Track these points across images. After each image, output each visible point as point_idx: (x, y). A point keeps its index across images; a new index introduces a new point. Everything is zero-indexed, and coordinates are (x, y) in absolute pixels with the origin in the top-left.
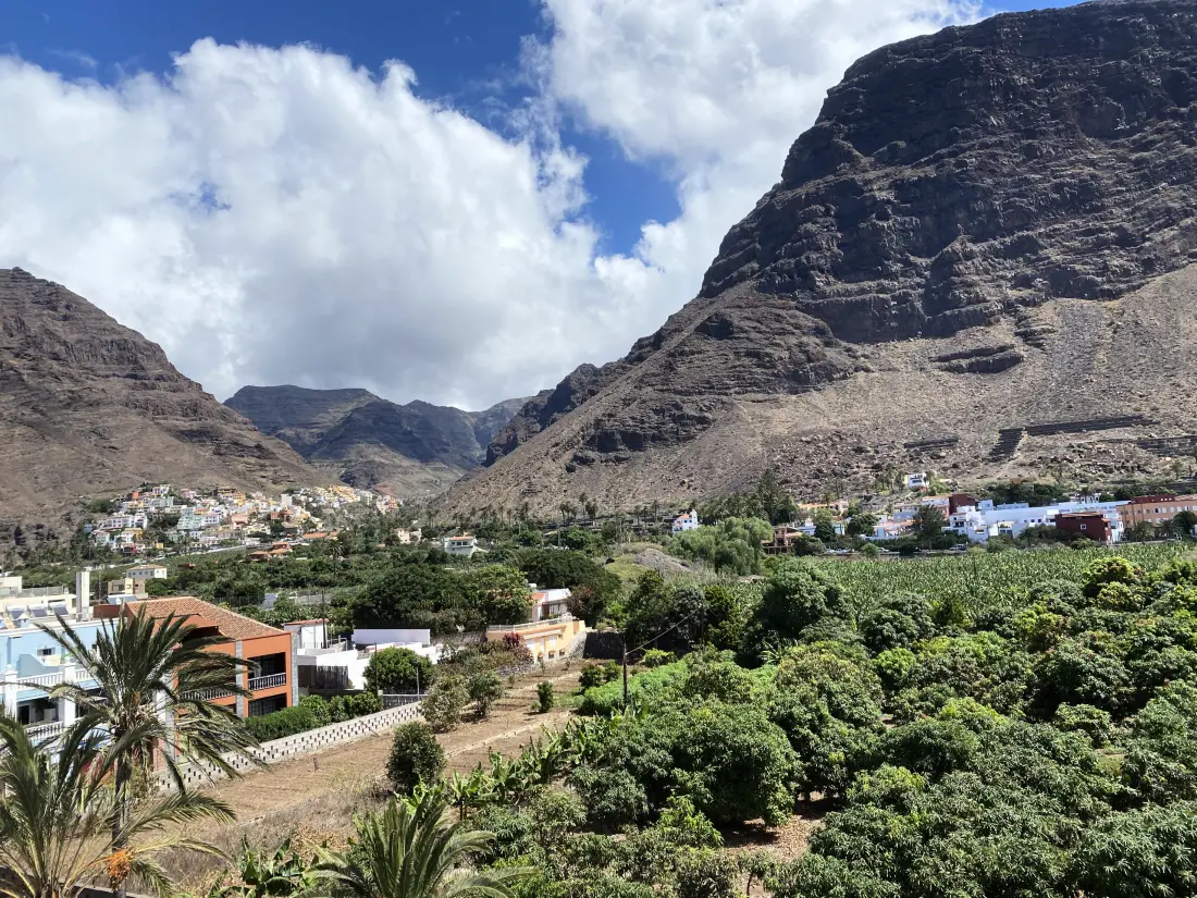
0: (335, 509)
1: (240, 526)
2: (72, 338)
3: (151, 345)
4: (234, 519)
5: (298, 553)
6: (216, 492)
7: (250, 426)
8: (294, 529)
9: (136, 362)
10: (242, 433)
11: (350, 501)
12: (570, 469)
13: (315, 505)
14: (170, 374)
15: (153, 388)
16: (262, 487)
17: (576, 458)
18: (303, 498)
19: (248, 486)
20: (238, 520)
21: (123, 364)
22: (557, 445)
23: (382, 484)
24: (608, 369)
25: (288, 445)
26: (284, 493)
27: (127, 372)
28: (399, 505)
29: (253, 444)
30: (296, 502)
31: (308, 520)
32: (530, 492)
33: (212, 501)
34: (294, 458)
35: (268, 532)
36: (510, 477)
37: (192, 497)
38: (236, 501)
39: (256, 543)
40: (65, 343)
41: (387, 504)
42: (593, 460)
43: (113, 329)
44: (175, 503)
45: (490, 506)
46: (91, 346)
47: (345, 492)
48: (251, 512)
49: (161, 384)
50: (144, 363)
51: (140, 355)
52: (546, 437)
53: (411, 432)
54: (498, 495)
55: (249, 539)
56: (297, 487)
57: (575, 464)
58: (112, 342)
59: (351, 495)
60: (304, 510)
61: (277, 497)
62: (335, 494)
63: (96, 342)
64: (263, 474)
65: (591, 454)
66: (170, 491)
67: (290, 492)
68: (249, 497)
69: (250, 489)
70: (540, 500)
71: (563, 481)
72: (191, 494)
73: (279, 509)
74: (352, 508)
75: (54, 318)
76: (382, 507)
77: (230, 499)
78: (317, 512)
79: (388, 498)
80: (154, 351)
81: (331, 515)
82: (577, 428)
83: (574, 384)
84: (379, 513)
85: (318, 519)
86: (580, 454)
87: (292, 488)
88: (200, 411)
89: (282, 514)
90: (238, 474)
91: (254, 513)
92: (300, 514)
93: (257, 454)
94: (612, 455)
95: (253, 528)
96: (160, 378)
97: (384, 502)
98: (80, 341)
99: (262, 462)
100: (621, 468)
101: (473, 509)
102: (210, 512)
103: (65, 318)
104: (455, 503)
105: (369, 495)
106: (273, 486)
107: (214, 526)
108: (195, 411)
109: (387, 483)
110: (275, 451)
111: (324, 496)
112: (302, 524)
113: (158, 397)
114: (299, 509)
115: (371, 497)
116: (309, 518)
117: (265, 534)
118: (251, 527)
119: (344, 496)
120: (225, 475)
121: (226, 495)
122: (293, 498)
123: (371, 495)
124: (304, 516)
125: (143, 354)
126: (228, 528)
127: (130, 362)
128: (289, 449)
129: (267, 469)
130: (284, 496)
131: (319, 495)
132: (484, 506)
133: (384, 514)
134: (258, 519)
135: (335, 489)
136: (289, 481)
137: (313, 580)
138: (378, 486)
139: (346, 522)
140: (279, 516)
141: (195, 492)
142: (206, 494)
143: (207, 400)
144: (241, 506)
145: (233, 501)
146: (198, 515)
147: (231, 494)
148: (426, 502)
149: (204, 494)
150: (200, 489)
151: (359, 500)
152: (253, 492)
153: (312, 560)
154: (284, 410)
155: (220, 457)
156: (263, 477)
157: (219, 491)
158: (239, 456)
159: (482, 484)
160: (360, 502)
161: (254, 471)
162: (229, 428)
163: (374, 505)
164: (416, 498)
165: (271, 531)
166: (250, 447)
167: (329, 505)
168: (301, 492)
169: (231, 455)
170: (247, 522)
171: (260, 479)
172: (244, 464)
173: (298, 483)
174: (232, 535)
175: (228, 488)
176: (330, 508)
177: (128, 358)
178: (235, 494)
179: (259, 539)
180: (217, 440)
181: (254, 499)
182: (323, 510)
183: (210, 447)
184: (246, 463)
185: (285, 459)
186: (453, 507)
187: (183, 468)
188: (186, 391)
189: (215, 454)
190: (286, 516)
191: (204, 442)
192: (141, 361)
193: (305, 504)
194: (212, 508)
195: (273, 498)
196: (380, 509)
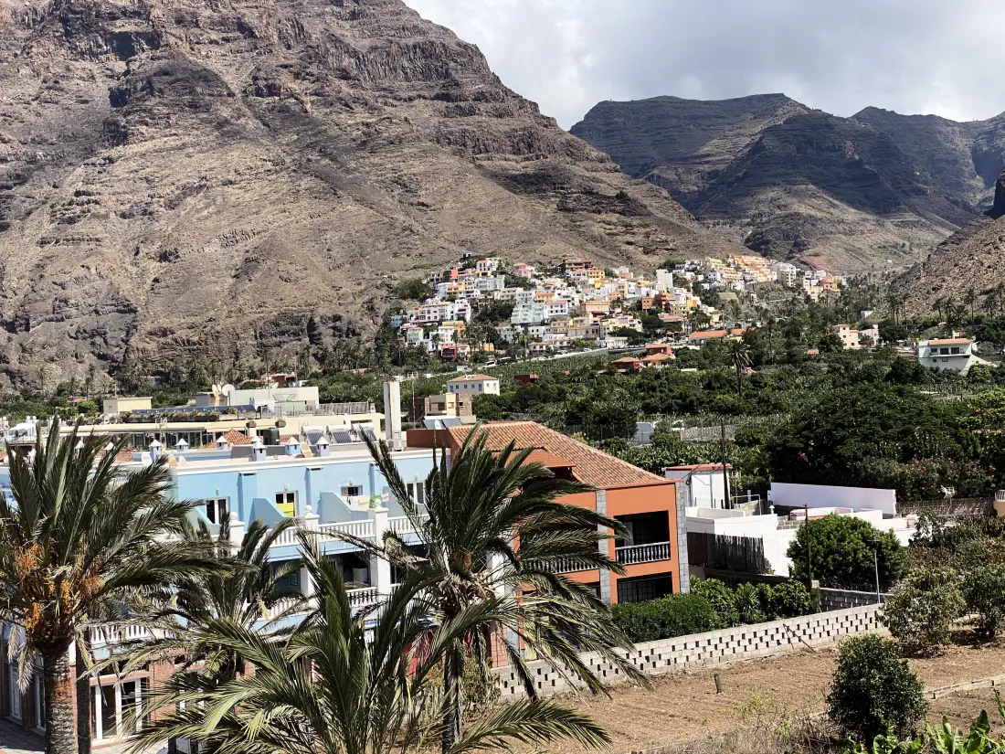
0: (737, 293)
1: (598, 319)
2: (363, 44)
3: (466, 46)
4: (589, 309)
5: (684, 361)
6: (563, 267)
7: (608, 165)
8: (677, 325)
9: (447, 75)
10: (598, 175)
11: (762, 279)
13: (706, 286)
14: (494, 90)
15: (471, 112)
16: (629, 261)
18: (689, 276)
20: (596, 309)
21: (430, 79)
23: (811, 251)
25: (665, 193)
26: (660, 267)
27: (437, 91)
28: (840, 286)
29: (613, 193)
30: (679, 282)
31: (697, 310)
33: (558, 281)
34: (675, 214)
35: (639, 328)
37: (529, 275)
38: (591, 281)
39: (622, 345)
40: (355, 54)
41: (820, 284)
43: (415, 27)
44: (507, 284)
46: (388, 55)
47: (753, 265)
48: (615, 298)
49: (483, 106)
50: (456, 76)
51: (452, 64)
53: (859, 164)
55: (612, 339)
56: (679, 258)
58: (415, 47)
59: (763, 270)
60: (690, 295)
61: (651, 274)
63: (394, 48)
64: (628, 238)
66: (500, 266)
67: (670, 266)
68: (609, 274)
69: (611, 262)
72: (528, 271)
73: (653, 293)
74: (764, 291)
75: (339, 16)
76: (814, 291)
77: (582, 278)
78: (710, 298)
79: (822, 274)
80: (470, 54)
81: (732, 301)
84: (808, 299)
85: (712, 309)
87: (673, 259)
88: (536, 144)
89: (658, 300)
90: (594, 239)
91: (618, 299)
92: (685, 301)
93: (620, 208)
95: (617, 322)
96: (480, 97)
97: (815, 282)
98: (373, 49)
99: (628, 220)
101: (971, 292)
102: (556, 298)
103: (354, 16)
104: (937, 282)
105: (790, 269)
106: (645, 257)
107: (560, 318)
108: (530, 146)
109: (819, 249)
110: (645, 202)
111: (721, 272)
112: (688, 315)
113: (479, 126)
114: (683, 292)
115: (795, 273)
116: (698, 306)
117: (635, 331)
118: (614, 320)
119: (751, 272)
120: (575, 242)
121: (578, 271)
122: (674, 276)
123: (795, 270)
124: (691, 304)
125: (456, 62)
126: (582, 321)
127: (439, 76)
128: (666, 198)
129: (635, 230)
130: (660, 272)
131: (713, 271)
132: (990, 287)
133: (817, 300)
134: (623, 309)
135: (738, 260)
136: (667, 249)
137: (708, 403)
138: (805, 255)
139: (755, 313)
140: (654, 304)
141: (533, 268)
142: (549, 271)
143: (546, 126)
144: (599, 289)
145: (587, 281)
146: (540, 301)
147: (584, 271)
148: (886, 280)
149: (546, 270)
150: (541, 263)
151: (775, 278)
152: (615, 267)
153: (704, 372)
154: (658, 137)
155: (566, 214)
156: (630, 243)
157: (567, 266)
158: (594, 212)
159: (986, 249)
160: (777, 281)
161: (616, 235)
162: (579, 169)
163: (800, 285)
164: (869, 274)
165: (644, 327)
166: (609, 197)
167: (728, 286)
168: (686, 266)
169: (582, 210)
170: (608, 313)
171: (625, 247)
172: (601, 224)
173: (681, 252)
174: (587, 332)
175: (579, 261)
176: (730, 291)
177: (437, 70)
178: (589, 270)
179: (626, 338)
180: (562, 188)
181: (617, 277)
182: (720, 294)
183: (553, 199)
184: (604, 222)
185: (661, 215)
186: (933, 289)
187: (517, 232)
188: (516, 114)
189: (561, 210)
190: (664, 303)
191: (545, 191)
192: (453, 73)
193: (691, 285)
194: (559, 292)
195: (645, 275)
196: (809, 293)
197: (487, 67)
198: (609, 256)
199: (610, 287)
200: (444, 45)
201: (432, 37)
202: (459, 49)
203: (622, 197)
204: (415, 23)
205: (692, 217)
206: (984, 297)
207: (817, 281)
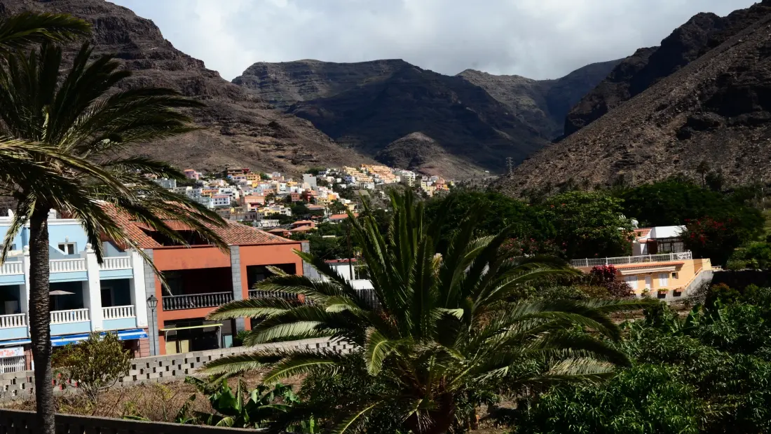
0: (369, 191)
1: (255, 208)
3: (143, 21)
4: (247, 201)
5: (325, 231)
6: (225, 173)
7: (262, 104)
8: (320, 212)
9: (127, 40)
10: (254, 111)
11: (388, 181)
12: (682, 135)
13: (344, 186)
14: (166, 51)
15: (148, 66)
16: (280, 168)
17: (691, 122)
18: (329, 179)
19: (264, 166)
20: (254, 201)
21: (113, 43)
22: (662, 107)
23: (427, 165)
24: (737, 16)
25: (309, 123)
26: (306, 173)
27: (118, 51)
29: (267, 123)
30: (320, 183)
31: (336, 202)
32: (628, 163)
33: (222, 182)
34: (319, 138)
35: (289, 213)
36: (598, 147)
37: (197, 178)
38: (249, 182)
39: (275, 225)
41: (434, 185)
42: (717, 124)
43: (100, 7)
44: (179, 184)
45: (571, 180)
47: (381, 172)
48: (267, 193)
49: (158, 63)
50: (136, 41)
51: (131, 33)
52: (647, 99)
53: (462, 107)
54: (583, 167)
55: (266, 221)
56: (321, 167)
57: (689, 129)
58: (99, 21)
59: (389, 176)
60: (331, 191)
61: (299, 178)
64: (280, 153)
65: (711, 116)
67: (315, 173)
68: (264, 178)
69: (266, 170)
70: (640, 173)
71: (672, 150)
72: (197, 175)
73: (300, 191)
74: (391, 190)
76: (428, 187)
77: (242, 180)
79: (436, 178)
80: (148, 28)
81: (364, 196)
82: (690, 86)
83: (687, 39)
84: (425, 195)
85: (348, 201)
86: (697, 117)
87: (316, 168)
88: (202, 89)
89: (305, 195)
90: (251, 154)
91: (271, 195)
92: (327, 195)
93: (272, 132)
94: (744, 116)
95: (271, 209)
96: (155, 56)
99: (279, 141)
100: (757, 132)
101: (549, 184)
102: (220, 192)
104: (523, 179)
105: (411, 175)
106: (293, 167)
107: (224, 208)
108: (197, 91)
109: (433, 163)
110: (292, 129)
111: (356, 176)
112: (329, 206)
113: (155, 75)
114: (325, 190)
115: (414, 177)
116: (338, 199)
117: (286, 215)
118: (268, 208)
119: (380, 177)
120: (235, 155)
121: (237, 176)
122: (317, 179)
123: (414, 175)
124: (331, 198)
125: (135, 31)
126: (241, 210)
127: (120, 41)
128: (310, 127)
129: (285, 148)
130: (306, 176)
131: (349, 175)
132: (562, 181)
133: (431, 196)
134: (276, 201)
135: (369, 169)
136: (311, 161)
137: (344, 252)
138: (423, 168)
139: (382, 204)
140: (301, 198)
141: (201, 173)
142: (214, 175)
143: (211, 77)
144: (256, 188)
145: (246, 182)
146: (206, 196)
147: (243, 175)
148: (485, 184)
149: (212, 175)
150: (207, 170)
151: (399, 180)
152: (269, 173)
153: (342, 237)
154: (303, 87)
155: (228, 137)
156: (280, 157)
157: (229, 172)
158: (251, 135)
159: (559, 156)
160: (400, 183)
161: (270, 151)
162: (238, 106)
163: (418, 186)
164: (472, 180)
165: (293, 213)
166: (263, 125)
167: (362, 186)
168: (327, 172)
169: (241, 134)
170: (263, 204)
171: (277, 160)
172: (257, 144)
173: (323, 163)
174: (246, 217)
175: (239, 168)
176: (363, 189)
177: (118, 37)
178: (247, 175)
179: (278, 221)
180: (224, 119)
181: (270, 179)
182: (355, 191)
183: (216, 127)
184: (259, 143)
185: (306, 138)
186: (520, 183)
187: (187, 149)
188: (186, 69)
189: (223, 134)
190: (309, 197)
191: (210, 121)
192: (133, 40)
193: (332, 185)
194: (222, 189)
195: (293, 179)
196: (426, 191)
197: (161, 36)
200: (124, 20)
201: (114, 14)
202: (138, 23)
203: (273, 125)
204: (100, 4)
205: (332, 140)
206: (558, 189)
207: (431, 183)
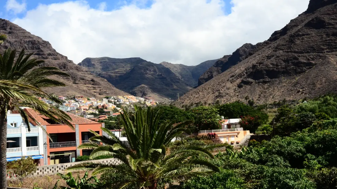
0: (127, 105)
1: (85, 110)
2: (12, 40)
3: (45, 42)
4: (82, 108)
5: (111, 119)
6: (74, 98)
7: (89, 73)
8: (109, 112)
9: (39, 48)
10: (85, 75)
11: (134, 101)
12: (240, 86)
13: (118, 103)
14: (53, 53)
15: (47, 58)
16: (95, 96)
17: (243, 82)
18: (113, 100)
19: (88, 95)
20: (84, 108)
21: (34, 49)
22: (233, 76)
23: (148, 96)
24: (259, 45)
25: (106, 80)
27: (36, 53)
28: (156, 103)
30: (109, 102)
32: (220, 96)
33: (73, 101)
34: (110, 85)
35: (97, 113)
36: (210, 90)
37: (64, 99)
39: (92, 117)
40: (10, 42)
41: (151, 103)
42: (252, 83)
43: (29, 36)
45: (200, 102)
46: (20, 43)
47: (131, 98)
48: (90, 105)
49: (50, 57)
50: (42, 49)
51: (41, 46)
52: (227, 73)
53: (161, 75)
54: (204, 97)
55: (89, 115)
56: (110, 96)
57: (242, 84)
58: (29, 41)
59: (134, 99)
60: (113, 105)
61: (101, 100)
62: (127, 99)
63: (22, 41)
64: (94, 91)
65: (250, 80)
67: (107, 98)
68: (89, 100)
69: (89, 97)
70: (225, 99)
71: (236, 91)
73: (102, 105)
74: (135, 105)
75: (5, 33)
76: (148, 104)
77: (80, 100)
79: (151, 101)
80: (47, 44)
81: (125, 107)
82: (243, 69)
83: (241, 52)
84: (147, 106)
85: (119, 108)
86: (245, 80)
87: (108, 96)
88: (67, 67)
89: (103, 106)
90: (84, 91)
91: (91, 106)
92: (111, 106)
93: (92, 83)
94: (261, 80)
96: (49, 54)
97: (149, 102)
98: (16, 41)
99: (94, 86)
100: (266, 86)
101: (192, 103)
102: (72, 105)
103: (10, 33)
104: (183, 101)
105: (142, 99)
106: (99, 96)
107: (73, 110)
108: (64, 67)
109: (150, 95)
110: (99, 82)
111: (122, 99)
112: (112, 110)
113: (49, 62)
114: (111, 104)
115: (144, 100)
116: (115, 108)
117: (96, 113)
118: (90, 111)
119: (131, 100)
120: (78, 91)
121: (79, 99)
122: (108, 100)
124: (113, 107)
125: (42, 45)
126: (80, 111)
127: (36, 49)
128: (106, 81)
129: (96, 89)
130: (104, 99)
131: (120, 99)
132: (197, 102)
133: (150, 107)
134: (93, 108)
135: (127, 97)
136: (106, 94)
137: (117, 127)
138: (147, 97)
139: (132, 110)
140: (102, 107)
141: (65, 98)
142: (70, 98)
143: (70, 62)
144: (85, 103)
145: (82, 101)
146: (67, 106)
147: (81, 98)
149: (69, 98)
150: (67, 97)
151: (138, 101)
153: (117, 122)
154: (104, 67)
155: (76, 84)
157: (76, 97)
158: (84, 84)
159: (196, 93)
160: (138, 102)
161: (91, 90)
162: (80, 74)
163: (145, 103)
164: (164, 101)
165: (99, 112)
166: (89, 80)
168: (112, 98)
169: (81, 83)
170: (88, 109)
171: (93, 93)
172: (86, 87)
173: (110, 94)
174: (82, 114)
175: (79, 96)
176: (125, 104)
177: (36, 47)
178: (82, 98)
179: (93, 115)
180: (74, 78)
181: (91, 100)
182: (122, 105)
183: (71, 81)
185: (104, 85)
188: (60, 59)
189: (74, 83)
190: (105, 107)
191: (69, 79)
192: (41, 48)
193: (113, 103)
194: (73, 104)
195: (99, 100)
197: (51, 47)
198: (89, 95)
199: (89, 103)
200: (38, 41)
201: (35, 39)
202: (42, 42)
203: (92, 80)
204: (29, 35)
205: (114, 86)
206: (195, 105)
207: (150, 102)
